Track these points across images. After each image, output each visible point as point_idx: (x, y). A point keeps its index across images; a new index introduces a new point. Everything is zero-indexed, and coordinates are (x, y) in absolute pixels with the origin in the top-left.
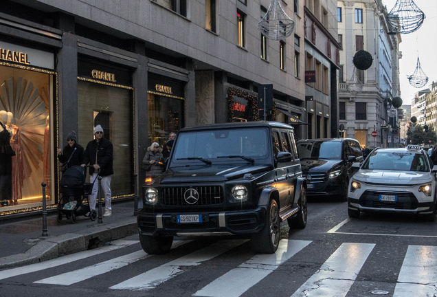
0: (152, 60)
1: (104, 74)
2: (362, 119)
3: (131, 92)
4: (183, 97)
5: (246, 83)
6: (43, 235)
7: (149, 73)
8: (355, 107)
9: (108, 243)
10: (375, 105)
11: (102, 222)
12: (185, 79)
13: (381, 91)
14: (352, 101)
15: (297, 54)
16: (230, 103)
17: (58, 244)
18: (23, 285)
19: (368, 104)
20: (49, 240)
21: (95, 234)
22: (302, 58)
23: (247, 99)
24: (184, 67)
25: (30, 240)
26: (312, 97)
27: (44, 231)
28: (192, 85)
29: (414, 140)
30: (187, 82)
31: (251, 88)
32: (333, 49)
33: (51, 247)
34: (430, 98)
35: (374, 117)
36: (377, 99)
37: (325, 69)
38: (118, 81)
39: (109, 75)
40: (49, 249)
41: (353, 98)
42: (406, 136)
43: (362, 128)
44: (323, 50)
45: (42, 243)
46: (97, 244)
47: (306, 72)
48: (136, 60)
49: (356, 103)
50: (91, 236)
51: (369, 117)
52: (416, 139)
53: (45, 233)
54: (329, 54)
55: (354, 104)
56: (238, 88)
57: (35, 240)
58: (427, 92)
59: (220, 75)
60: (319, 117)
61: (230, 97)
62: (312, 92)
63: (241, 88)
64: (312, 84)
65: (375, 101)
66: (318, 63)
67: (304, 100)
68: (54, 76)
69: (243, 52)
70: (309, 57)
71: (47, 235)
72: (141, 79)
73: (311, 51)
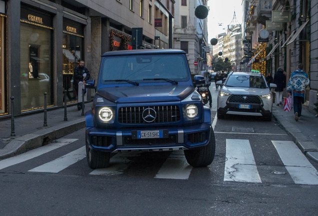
0: (66, 9)
1: (35, 18)
3: (52, 31)
4: (83, 35)
5: (120, 27)
6: (11, 135)
7: (64, 17)
8: (180, 45)
9: (54, 141)
10: (194, 43)
11: (47, 126)
12: (84, 23)
13: (198, 34)
14: (178, 40)
15: (150, 6)
16: (111, 40)
17: (26, 142)
18: (21, 173)
19: (189, 43)
20: (17, 139)
21: (47, 134)
22: (153, 9)
23: (121, 38)
24: (84, 14)
25: (4, 139)
26: (159, 37)
27: (12, 133)
28: (89, 27)
29: (216, 68)
30: (86, 25)
31: (123, 30)
32: (170, 4)
33: (21, 144)
34: (227, 39)
35: (193, 52)
36: (196, 40)
37: (166, 17)
38: (44, 23)
39: (39, 18)
40: (20, 146)
41: (179, 38)
42: (211, 65)
44: (165, 4)
45: (13, 141)
46: (47, 142)
47: (155, 20)
48: (56, 9)
49: (182, 42)
50: (44, 136)
51: (190, 52)
52: (218, 67)
53: (13, 134)
54: (168, 7)
55: (180, 42)
56: (116, 30)
57: (8, 139)
58: (224, 35)
59: (105, 20)
61: (111, 36)
62: (158, 34)
63: (118, 30)
64: (159, 28)
65: (194, 40)
66: (162, 13)
67: (154, 39)
68: (5, 18)
69: (119, 4)
70: (157, 9)
71: (15, 136)
72: (58, 22)
73: (158, 5)
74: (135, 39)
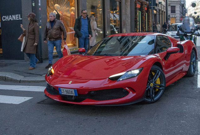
2: (174, 13)
4: (120, 0)
8: (170, 8)
10: (179, 7)
13: (181, 1)
16: (136, 4)
19: (176, 7)
23: (141, 2)
26: (161, 3)
34: (197, 5)
35: (179, 12)
36: (180, 4)
41: (170, 4)
43: (173, 17)
49: (171, 6)
51: (177, 12)
55: (170, 6)
60: (162, 11)
61: (136, 1)
67: (158, 4)
74: (151, 2)
